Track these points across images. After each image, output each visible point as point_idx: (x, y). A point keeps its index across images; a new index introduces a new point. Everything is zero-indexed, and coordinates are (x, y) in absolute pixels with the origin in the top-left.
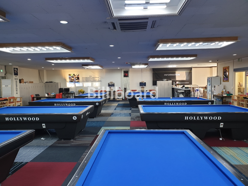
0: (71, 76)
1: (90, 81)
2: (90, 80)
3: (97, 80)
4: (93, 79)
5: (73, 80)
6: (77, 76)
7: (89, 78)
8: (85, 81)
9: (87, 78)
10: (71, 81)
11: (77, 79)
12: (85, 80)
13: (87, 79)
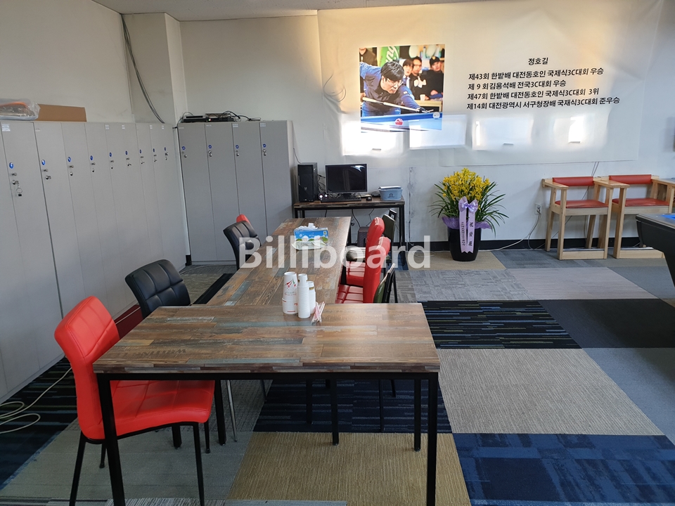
0: (380, 65)
1: (524, 100)
2: (531, 90)
3: (587, 96)
4: (553, 88)
5: (394, 97)
6: (426, 65)
7: (525, 80)
8: (488, 101)
9: (505, 80)
10: (377, 111)
11: (426, 91)
12: (489, 91)
13: (504, 90)
